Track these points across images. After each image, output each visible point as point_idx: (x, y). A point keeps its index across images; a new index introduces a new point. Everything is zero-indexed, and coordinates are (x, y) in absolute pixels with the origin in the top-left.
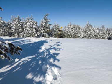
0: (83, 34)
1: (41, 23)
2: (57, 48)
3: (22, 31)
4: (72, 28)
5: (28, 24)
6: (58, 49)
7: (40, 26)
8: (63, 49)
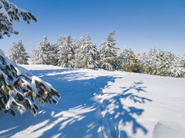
0: (180, 69)
1: (102, 46)
2: (137, 97)
3: (72, 58)
4: (158, 57)
5: (82, 47)
6: (140, 100)
7: (101, 51)
8: (151, 100)
